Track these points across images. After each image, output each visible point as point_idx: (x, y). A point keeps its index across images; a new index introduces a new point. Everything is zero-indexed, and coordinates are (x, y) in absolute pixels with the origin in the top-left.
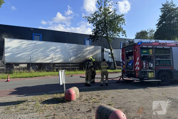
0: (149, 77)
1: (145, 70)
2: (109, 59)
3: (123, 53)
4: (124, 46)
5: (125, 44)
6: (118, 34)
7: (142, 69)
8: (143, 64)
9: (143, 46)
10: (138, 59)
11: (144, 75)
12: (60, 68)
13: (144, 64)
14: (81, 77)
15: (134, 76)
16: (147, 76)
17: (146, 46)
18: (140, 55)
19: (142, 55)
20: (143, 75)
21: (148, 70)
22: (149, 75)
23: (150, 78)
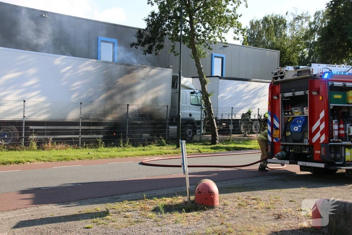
0: (346, 160)
1: (339, 142)
2: (192, 112)
3: (275, 98)
4: (279, 79)
5: (282, 73)
6: (223, 35)
7: (331, 140)
8: (332, 128)
9: (336, 84)
10: (322, 115)
11: (335, 153)
12: (48, 137)
13: (336, 127)
14: (142, 164)
15: (308, 156)
16: (342, 157)
17: (340, 84)
18: (328, 106)
19: (332, 105)
20: (333, 155)
21: (344, 143)
22: (346, 154)
23: (348, 162)
